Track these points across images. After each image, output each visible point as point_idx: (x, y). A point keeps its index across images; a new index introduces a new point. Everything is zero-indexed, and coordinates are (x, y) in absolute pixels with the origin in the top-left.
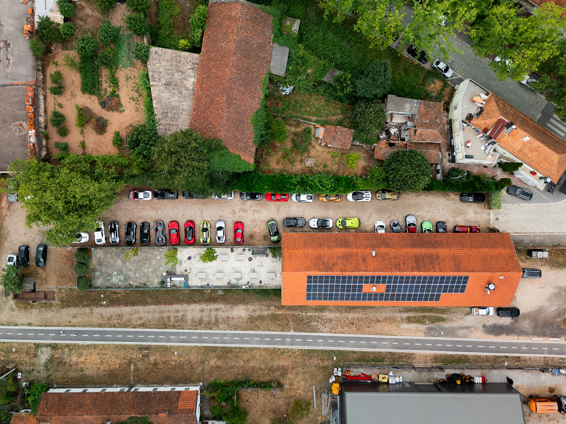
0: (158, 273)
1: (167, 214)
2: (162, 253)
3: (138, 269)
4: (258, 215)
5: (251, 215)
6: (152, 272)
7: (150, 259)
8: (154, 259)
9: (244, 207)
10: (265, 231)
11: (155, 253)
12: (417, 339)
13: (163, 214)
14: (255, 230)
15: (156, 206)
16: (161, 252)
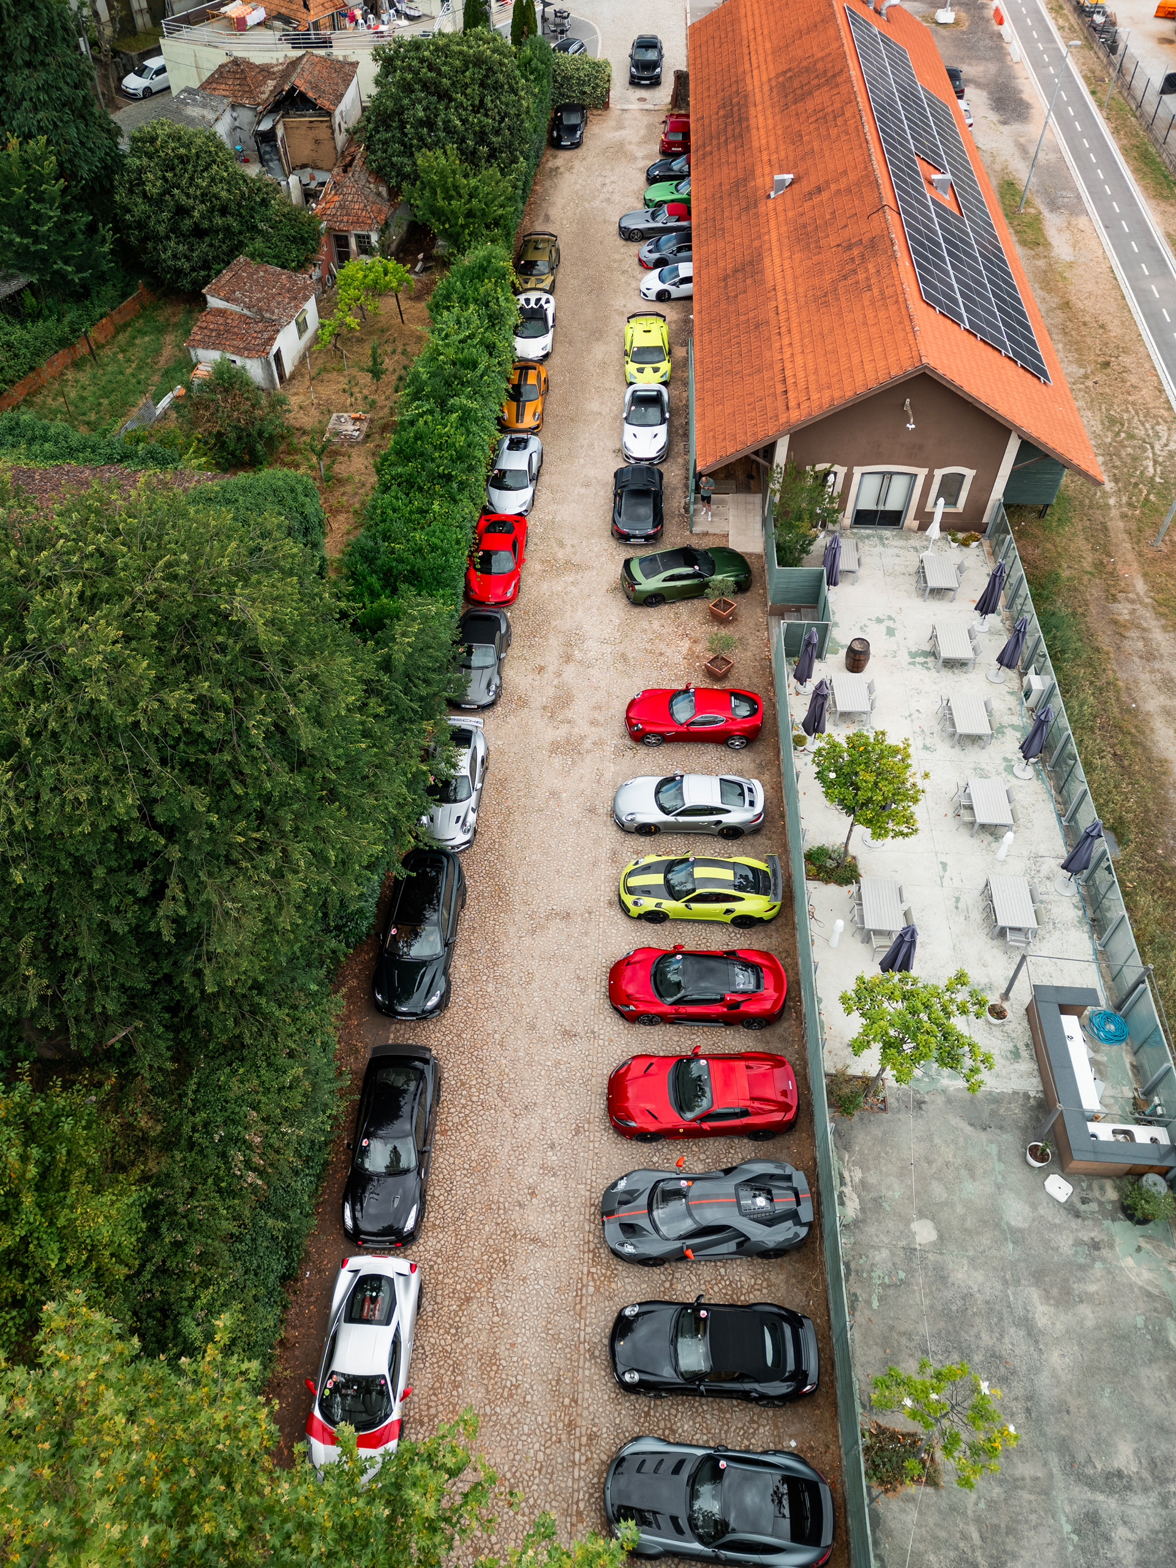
0: (1065, 1243)
1: (552, 1158)
2: (877, 1201)
3: (1064, 1447)
4: (590, 644)
5: (591, 671)
6: (1065, 1299)
7: (947, 1315)
8: (941, 1277)
9: (538, 700)
10: (685, 617)
11: (881, 1256)
12: (1106, 227)
13: (552, 1186)
14: (678, 659)
15: (474, 1250)
16: (873, 1206)
